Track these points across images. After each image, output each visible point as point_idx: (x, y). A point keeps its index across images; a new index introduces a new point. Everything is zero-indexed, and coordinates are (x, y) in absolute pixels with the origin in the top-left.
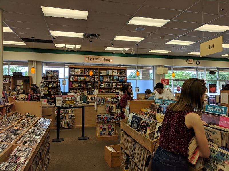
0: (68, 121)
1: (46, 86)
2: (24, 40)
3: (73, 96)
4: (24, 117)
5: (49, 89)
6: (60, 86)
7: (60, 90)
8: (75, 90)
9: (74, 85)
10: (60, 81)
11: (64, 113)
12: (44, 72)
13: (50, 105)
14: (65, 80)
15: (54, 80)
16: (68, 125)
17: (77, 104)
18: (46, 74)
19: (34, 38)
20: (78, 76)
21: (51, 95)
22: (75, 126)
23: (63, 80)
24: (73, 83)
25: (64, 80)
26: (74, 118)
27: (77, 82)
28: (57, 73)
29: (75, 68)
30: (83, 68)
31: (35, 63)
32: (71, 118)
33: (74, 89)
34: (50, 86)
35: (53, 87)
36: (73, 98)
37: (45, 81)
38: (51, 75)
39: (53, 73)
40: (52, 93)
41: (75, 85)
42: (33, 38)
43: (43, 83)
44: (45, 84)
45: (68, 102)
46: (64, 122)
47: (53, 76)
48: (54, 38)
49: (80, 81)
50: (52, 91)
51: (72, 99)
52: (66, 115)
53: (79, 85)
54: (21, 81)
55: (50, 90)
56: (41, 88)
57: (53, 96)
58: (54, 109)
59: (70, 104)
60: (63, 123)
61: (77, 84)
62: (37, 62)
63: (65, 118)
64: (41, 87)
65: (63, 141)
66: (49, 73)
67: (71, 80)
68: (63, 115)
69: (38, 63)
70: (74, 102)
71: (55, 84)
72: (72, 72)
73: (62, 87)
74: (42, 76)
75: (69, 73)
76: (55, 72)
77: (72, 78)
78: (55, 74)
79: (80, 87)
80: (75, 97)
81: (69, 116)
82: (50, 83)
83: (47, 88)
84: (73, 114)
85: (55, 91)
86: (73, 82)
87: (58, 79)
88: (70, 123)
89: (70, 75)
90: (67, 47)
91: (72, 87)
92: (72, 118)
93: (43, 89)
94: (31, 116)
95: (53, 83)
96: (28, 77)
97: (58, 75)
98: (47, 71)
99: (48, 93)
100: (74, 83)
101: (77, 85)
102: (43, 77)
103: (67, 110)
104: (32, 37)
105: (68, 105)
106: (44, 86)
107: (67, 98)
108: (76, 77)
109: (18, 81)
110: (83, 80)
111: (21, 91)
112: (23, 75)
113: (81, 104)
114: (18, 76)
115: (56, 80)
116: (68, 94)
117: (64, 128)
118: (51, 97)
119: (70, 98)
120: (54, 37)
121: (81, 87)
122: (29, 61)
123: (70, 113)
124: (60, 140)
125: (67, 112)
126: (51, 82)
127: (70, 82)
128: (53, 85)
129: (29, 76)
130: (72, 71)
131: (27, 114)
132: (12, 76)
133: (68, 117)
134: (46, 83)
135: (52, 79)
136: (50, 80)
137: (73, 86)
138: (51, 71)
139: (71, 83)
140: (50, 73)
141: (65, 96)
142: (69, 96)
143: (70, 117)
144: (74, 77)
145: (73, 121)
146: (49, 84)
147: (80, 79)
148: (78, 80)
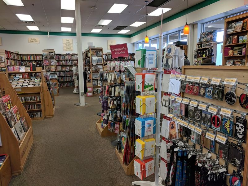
8: (235, 61)
9: (231, 52)
18: (201, 38)
20: (239, 34)
23: (222, 44)
28: (211, 36)
29: (236, 21)
33: (231, 58)
34: (204, 56)
38: (204, 39)
47: (207, 41)
49: (241, 43)
75: (226, 32)
83: (201, 59)
87: (211, 44)
98: (201, 35)
110: (246, 41)
115: (209, 47)
127: (226, 47)
130: (231, 28)
137: (229, 54)
138: (205, 33)
147: (241, 39)
148: (238, 43)
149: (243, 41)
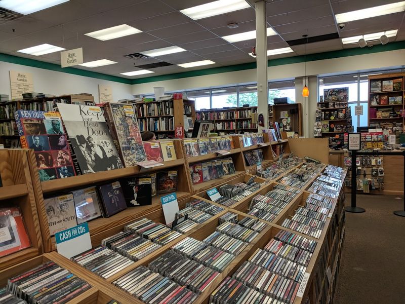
0: (371, 180)
1: (325, 119)
2: (291, 43)
3: (381, 133)
4: (304, 162)
5: (331, 123)
6: (350, 117)
7: (351, 124)
8: (381, 124)
9: (380, 114)
10: (350, 107)
11: (363, 165)
12: (322, 93)
13: (336, 150)
14: (361, 104)
15: (338, 107)
16: (371, 187)
17: (389, 148)
18: (325, 96)
19: (307, 35)
20: (389, 94)
21: (334, 135)
22: (384, 191)
23: (356, 105)
24: (377, 111)
25: (359, 105)
26: (383, 175)
27: (386, 107)
28: (345, 94)
29: (382, 80)
30: (402, 77)
31: (307, 80)
32: (376, 175)
33: (380, 121)
34: (332, 118)
35: (338, 120)
36: (380, 137)
37: (323, 110)
38: (334, 97)
39: (337, 94)
40: (335, 131)
41: (383, 113)
42: (305, 36)
43: (320, 112)
44: (323, 116)
45: (369, 145)
46: (361, 181)
47: (338, 100)
48: (341, 27)
49: (393, 104)
50: (336, 127)
51: (379, 139)
52: (365, 169)
53: (390, 114)
54: (286, 112)
55: (332, 126)
56: (317, 123)
57: (337, 136)
58: (342, 156)
59: (375, 149)
60: (361, 183)
61: (386, 111)
62: (309, 77)
63: (365, 175)
64: (317, 121)
65: (364, 213)
66: (329, 95)
67: (374, 103)
68: (360, 168)
69: (311, 79)
70: (382, 145)
71: (341, 115)
72: (375, 89)
73: (354, 118)
74: (318, 101)
75: (370, 91)
76: (341, 92)
77: (377, 100)
78: (341, 96)
79: (393, 116)
80: (384, 134)
81: (372, 171)
82: (332, 113)
83: (327, 123)
84: (381, 168)
85: (341, 127)
86: (377, 108)
87: (347, 104)
88: (375, 185)
89: (372, 96)
90: (365, 40)
91: (376, 117)
92: (379, 175)
93: (320, 123)
94: (314, 162)
95: (338, 113)
96: (297, 105)
97: (346, 98)
98: (326, 92)
99: (328, 130)
100: (379, 110)
101: (387, 114)
102: (319, 103)
103: (369, 159)
104: (303, 36)
105: (370, 151)
106: (322, 120)
107: (369, 137)
108: (385, 97)
109: (282, 113)
110: (400, 103)
111: (288, 127)
112: (288, 102)
113: (398, 149)
114: (281, 104)
115: (343, 107)
116: (370, 131)
117: (361, 192)
118: (334, 138)
119: (374, 137)
120: (342, 25)
121: (396, 116)
122: (297, 78)
123: (374, 166)
124: (357, 210)
125: (368, 163)
126: (334, 110)
127: (371, 108)
128: (337, 116)
129: (297, 103)
130: (376, 86)
131: (307, 158)
132: (274, 106)
133: (370, 173)
134: (325, 114)
135: (336, 106)
136: (333, 108)
137: (378, 116)
138: (333, 90)
139: (373, 111)
140: (331, 95)
141: (365, 134)
142: (372, 134)
143: (375, 172)
144: (380, 98)
145: (381, 181)
146: (331, 115)
147: (393, 100)
148: (388, 104)
149: (395, 102)
